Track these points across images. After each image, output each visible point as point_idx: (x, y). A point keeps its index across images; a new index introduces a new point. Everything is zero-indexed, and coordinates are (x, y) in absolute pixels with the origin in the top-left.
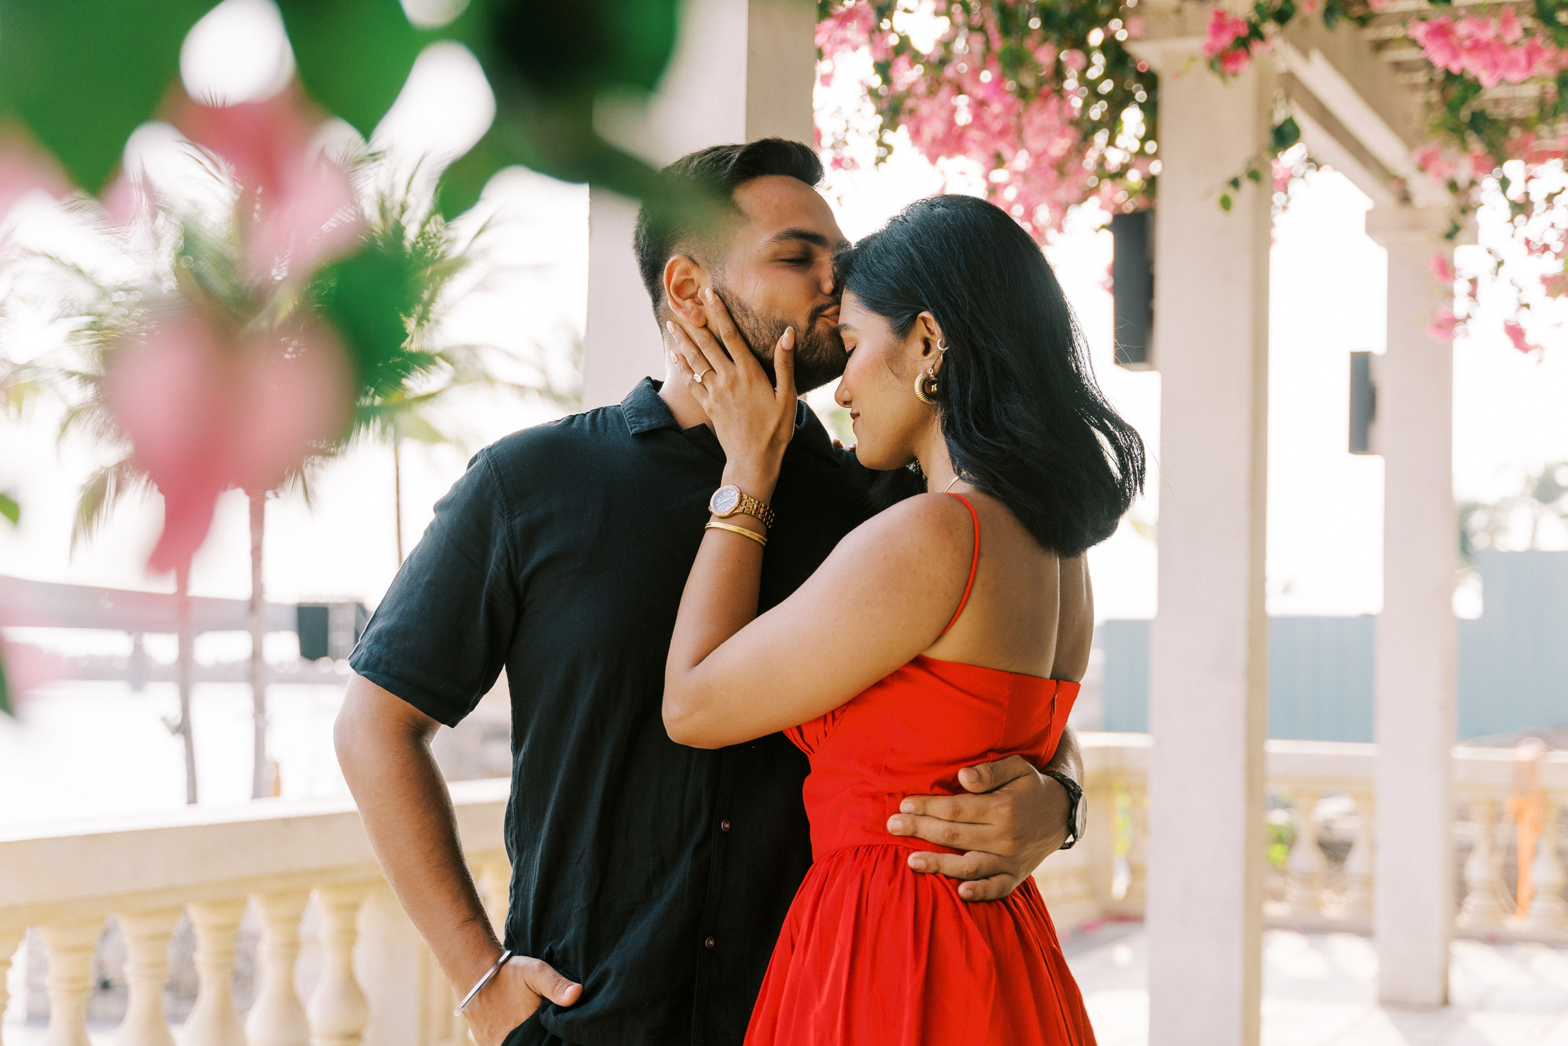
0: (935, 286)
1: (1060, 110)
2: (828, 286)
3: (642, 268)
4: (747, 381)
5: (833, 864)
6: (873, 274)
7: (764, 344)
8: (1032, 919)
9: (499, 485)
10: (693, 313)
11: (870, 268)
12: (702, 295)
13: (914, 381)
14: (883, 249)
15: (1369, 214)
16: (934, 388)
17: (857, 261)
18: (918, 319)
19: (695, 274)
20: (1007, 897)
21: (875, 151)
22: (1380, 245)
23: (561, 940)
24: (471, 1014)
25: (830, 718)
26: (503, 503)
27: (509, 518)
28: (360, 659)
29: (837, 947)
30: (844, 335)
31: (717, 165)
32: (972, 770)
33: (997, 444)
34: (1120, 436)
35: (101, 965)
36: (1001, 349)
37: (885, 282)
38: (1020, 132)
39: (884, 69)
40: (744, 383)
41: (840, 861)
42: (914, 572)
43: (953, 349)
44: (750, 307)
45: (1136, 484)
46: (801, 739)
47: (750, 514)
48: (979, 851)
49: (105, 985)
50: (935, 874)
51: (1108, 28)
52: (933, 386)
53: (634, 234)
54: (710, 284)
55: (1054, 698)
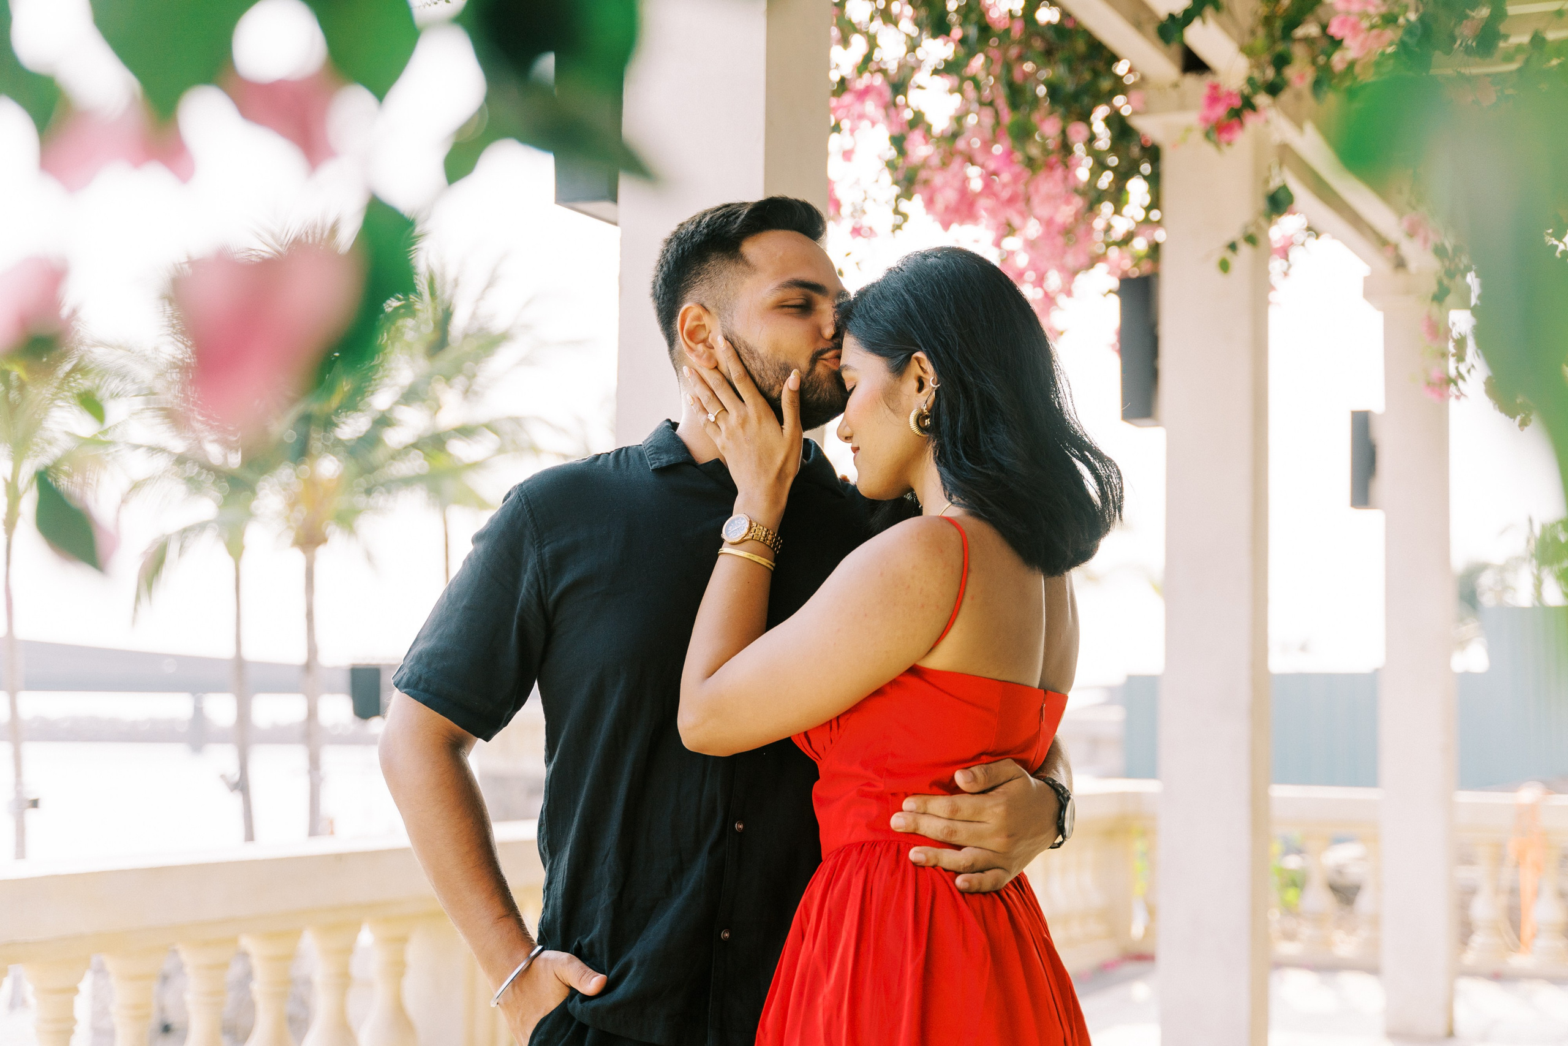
0: (928, 328)
1: (1065, 179)
2: (829, 332)
3: (659, 315)
4: (756, 419)
5: (840, 859)
6: (871, 319)
7: (770, 384)
8: (1024, 909)
9: (530, 517)
10: (705, 356)
11: (868, 313)
12: (712, 339)
13: (909, 416)
14: (880, 295)
15: (1366, 280)
16: (927, 422)
17: (857, 308)
18: (912, 359)
19: (706, 320)
20: (1001, 890)
21: (892, 219)
22: (1378, 309)
23: (588, 935)
24: (505, 1004)
25: (834, 725)
26: (534, 533)
27: (538, 547)
28: (402, 678)
29: (844, 934)
30: (845, 375)
31: (727, 220)
32: (967, 771)
33: (984, 471)
34: (1100, 466)
35: (162, 1009)
36: (988, 385)
37: (882, 326)
38: (1028, 200)
39: (899, 142)
40: (754, 421)
41: (848, 855)
42: (909, 587)
43: (944, 386)
44: (756, 351)
45: (1115, 511)
46: (809, 747)
47: (759, 541)
48: (975, 847)
49: (166, 1029)
50: (934, 867)
51: (1112, 104)
52: (926, 421)
53: (652, 284)
54: (719, 330)
55: (1042, 707)
